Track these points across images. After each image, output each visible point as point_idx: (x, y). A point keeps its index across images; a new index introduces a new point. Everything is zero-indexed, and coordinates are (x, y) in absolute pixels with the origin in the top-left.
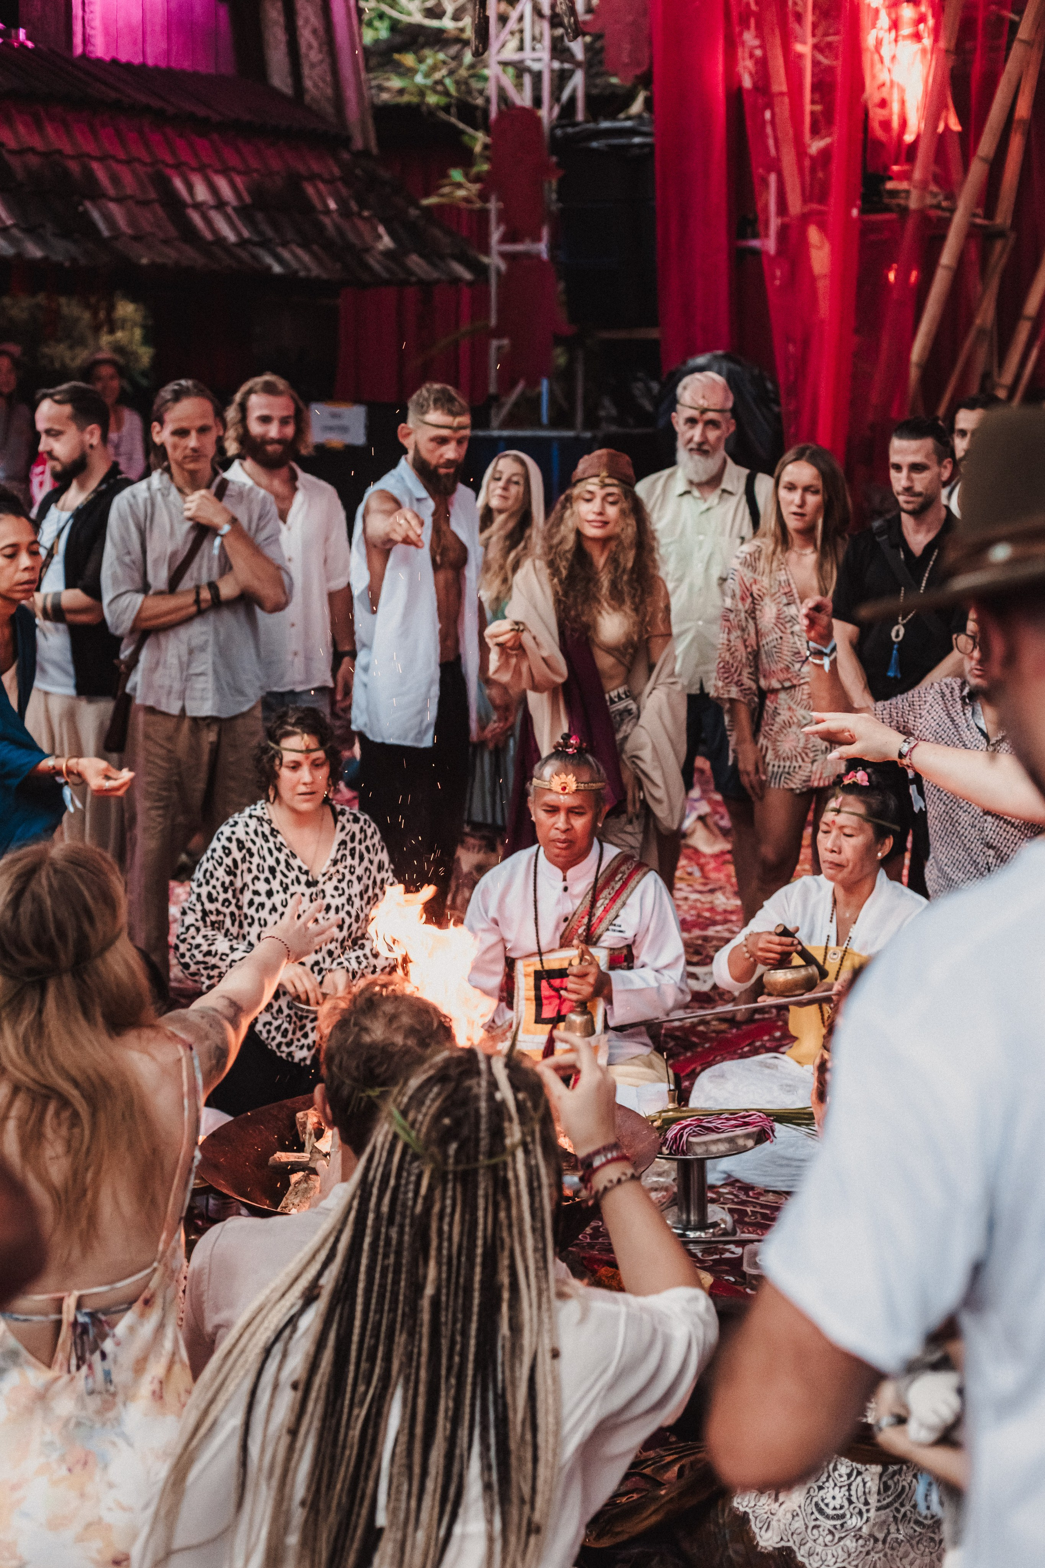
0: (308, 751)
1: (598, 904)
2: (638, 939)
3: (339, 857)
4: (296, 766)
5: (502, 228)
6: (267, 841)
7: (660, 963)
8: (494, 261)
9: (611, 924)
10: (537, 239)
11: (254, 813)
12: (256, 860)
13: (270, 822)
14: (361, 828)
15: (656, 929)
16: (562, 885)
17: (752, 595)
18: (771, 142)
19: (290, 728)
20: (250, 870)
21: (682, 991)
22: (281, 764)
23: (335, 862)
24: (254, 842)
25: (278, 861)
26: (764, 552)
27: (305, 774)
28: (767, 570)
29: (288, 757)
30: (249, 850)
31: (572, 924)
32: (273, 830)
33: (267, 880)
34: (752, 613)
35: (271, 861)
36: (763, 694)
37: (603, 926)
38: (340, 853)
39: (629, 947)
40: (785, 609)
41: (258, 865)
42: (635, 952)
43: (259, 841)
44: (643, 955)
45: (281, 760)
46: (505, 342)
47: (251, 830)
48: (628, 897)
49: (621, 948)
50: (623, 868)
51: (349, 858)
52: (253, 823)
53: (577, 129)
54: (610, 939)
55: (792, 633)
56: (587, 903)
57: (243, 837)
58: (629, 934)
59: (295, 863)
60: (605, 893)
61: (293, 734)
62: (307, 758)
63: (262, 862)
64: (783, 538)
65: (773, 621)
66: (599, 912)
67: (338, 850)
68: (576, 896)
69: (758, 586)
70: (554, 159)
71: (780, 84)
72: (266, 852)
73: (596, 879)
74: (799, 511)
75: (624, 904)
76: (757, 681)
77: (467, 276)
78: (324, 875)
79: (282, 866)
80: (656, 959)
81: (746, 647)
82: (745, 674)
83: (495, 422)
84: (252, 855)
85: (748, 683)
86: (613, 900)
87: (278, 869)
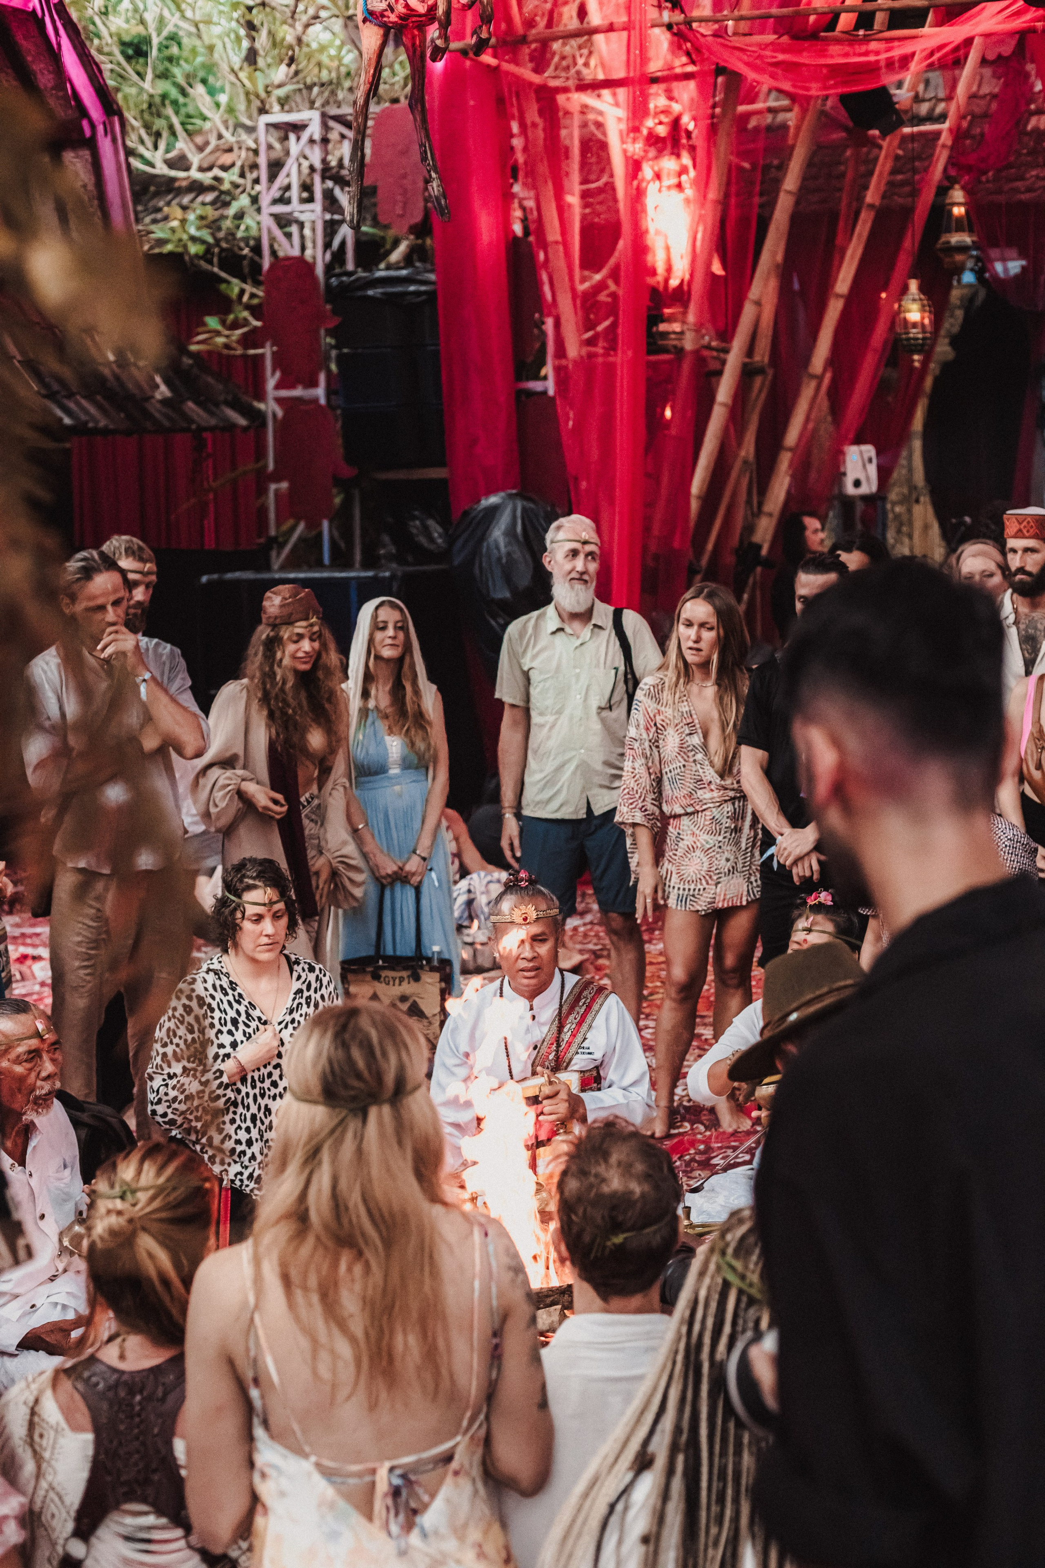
0: (272, 903)
1: (565, 1030)
2: (606, 1060)
3: (295, 1006)
4: (259, 918)
5: (278, 374)
6: (226, 994)
7: (626, 1082)
8: (270, 407)
9: (580, 1048)
10: (314, 384)
11: (212, 967)
12: (217, 1014)
13: (227, 975)
14: (317, 976)
15: (621, 1047)
16: (530, 1014)
17: (655, 725)
18: (547, 289)
19: (251, 882)
20: (212, 1026)
21: (649, 1106)
22: (243, 917)
23: (291, 1012)
24: (213, 997)
25: (238, 1013)
26: (667, 685)
27: (267, 926)
28: (670, 702)
29: (251, 910)
30: (209, 1005)
31: (542, 1051)
32: (231, 983)
33: (230, 1032)
34: (655, 743)
35: (232, 1014)
36: (665, 820)
37: (573, 1049)
38: (297, 1002)
39: (597, 1068)
40: (688, 738)
41: (220, 1019)
42: (602, 1073)
43: (219, 995)
44: (611, 1074)
45: (243, 913)
46: (284, 485)
47: (209, 986)
48: (593, 1020)
49: (590, 1070)
50: (585, 993)
51: (305, 1006)
52: (211, 978)
53: (352, 278)
54: (580, 1062)
55: (695, 761)
56: (555, 1028)
57: (203, 993)
58: (598, 1055)
59: (255, 1013)
60: (571, 1017)
61: (255, 887)
62: (269, 911)
63: (223, 1016)
64: (686, 671)
65: (677, 750)
66: (566, 1037)
67: (294, 999)
68: (544, 1024)
69: (662, 717)
70: (328, 307)
71: (553, 234)
72: (226, 1006)
73: (561, 1006)
74: (695, 646)
75: (590, 1027)
76: (660, 807)
77: (242, 422)
78: (280, 1023)
79: (243, 1017)
80: (623, 1076)
81: (650, 774)
82: (649, 800)
83: (276, 565)
84: (212, 1010)
85: (651, 808)
86: (580, 1024)
87: (240, 1020)
